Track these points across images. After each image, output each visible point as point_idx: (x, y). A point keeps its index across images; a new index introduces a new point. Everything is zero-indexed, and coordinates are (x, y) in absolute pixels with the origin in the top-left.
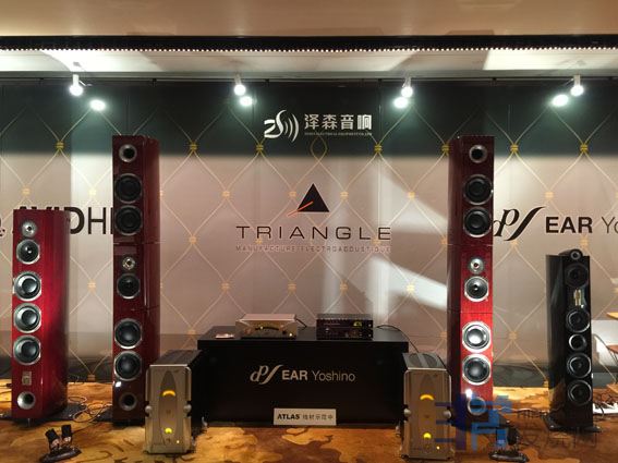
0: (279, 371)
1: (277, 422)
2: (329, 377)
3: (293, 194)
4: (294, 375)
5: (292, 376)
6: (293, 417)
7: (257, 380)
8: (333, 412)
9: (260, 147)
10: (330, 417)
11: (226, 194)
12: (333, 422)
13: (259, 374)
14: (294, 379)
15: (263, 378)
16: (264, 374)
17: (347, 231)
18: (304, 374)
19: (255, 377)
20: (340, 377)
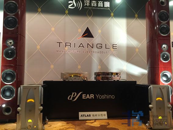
0: (81, 95)
1: (80, 118)
2: (103, 97)
3: (80, 30)
4: (88, 96)
5: (87, 97)
6: (88, 116)
7: (71, 99)
8: (105, 113)
9: (67, 12)
10: (105, 115)
11: (53, 29)
12: (106, 117)
13: (72, 96)
14: (88, 98)
15: (74, 98)
16: (74, 96)
17: (100, 45)
18: (92, 96)
19: (70, 98)
20: (108, 97)
